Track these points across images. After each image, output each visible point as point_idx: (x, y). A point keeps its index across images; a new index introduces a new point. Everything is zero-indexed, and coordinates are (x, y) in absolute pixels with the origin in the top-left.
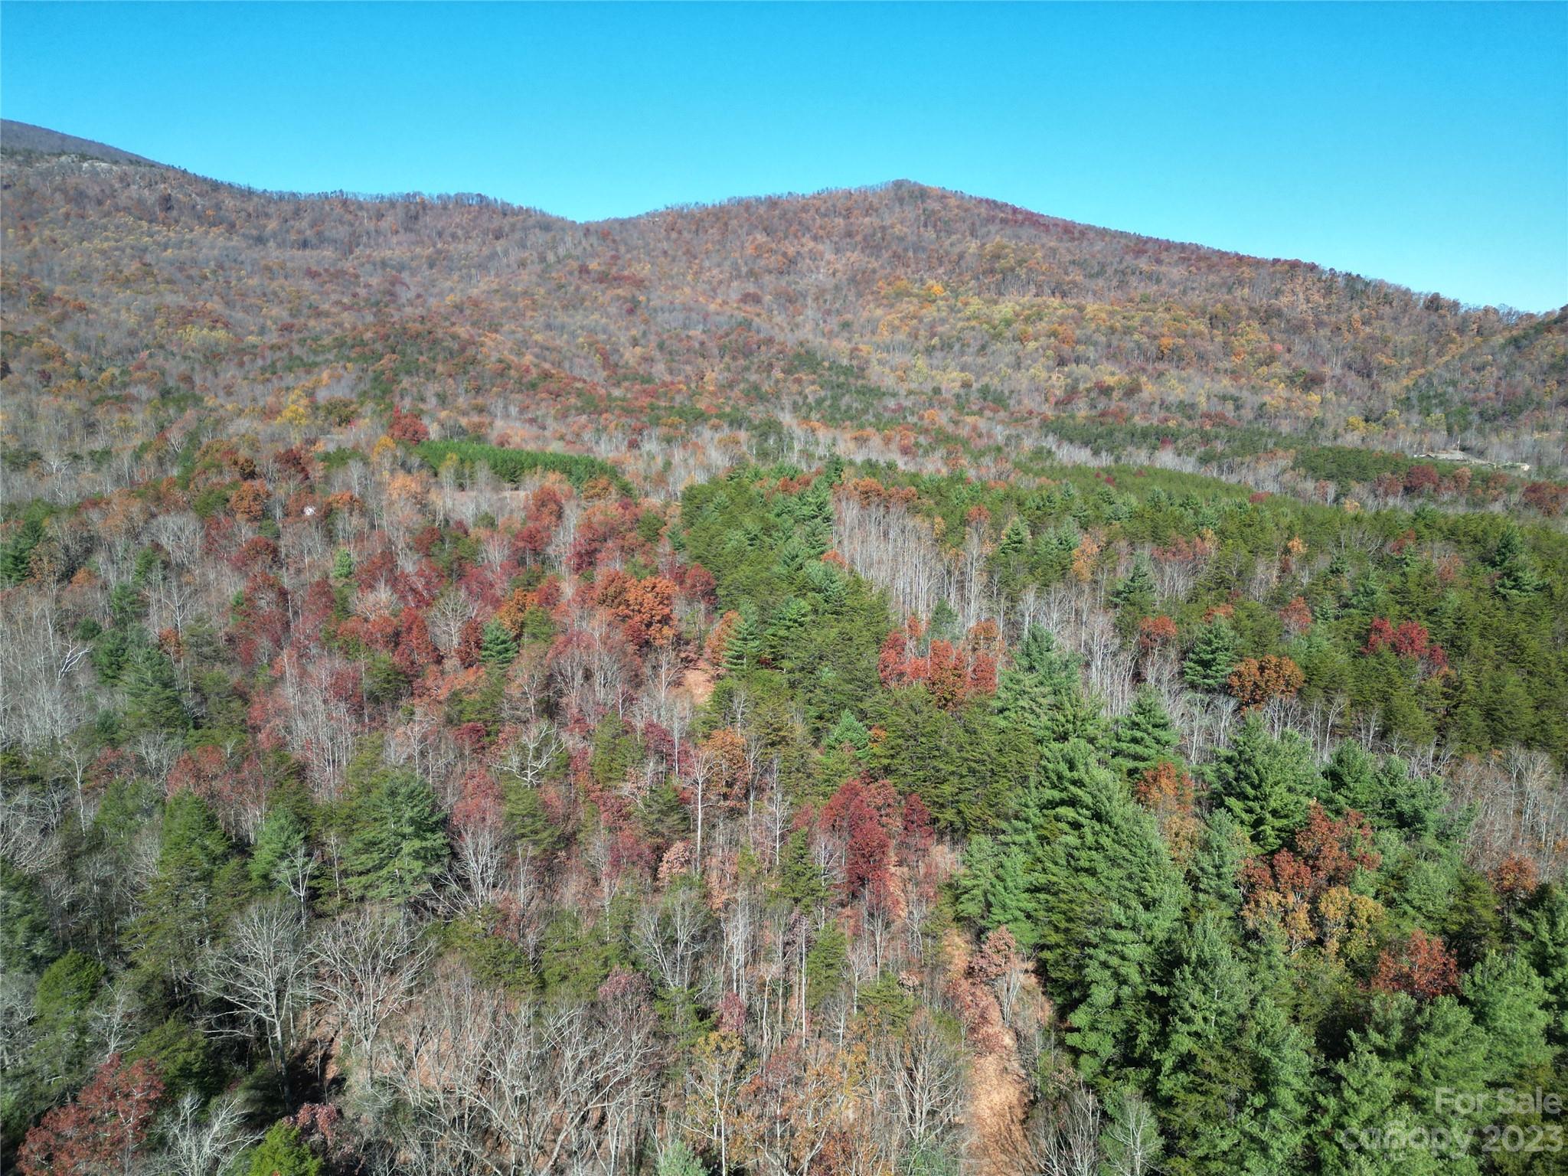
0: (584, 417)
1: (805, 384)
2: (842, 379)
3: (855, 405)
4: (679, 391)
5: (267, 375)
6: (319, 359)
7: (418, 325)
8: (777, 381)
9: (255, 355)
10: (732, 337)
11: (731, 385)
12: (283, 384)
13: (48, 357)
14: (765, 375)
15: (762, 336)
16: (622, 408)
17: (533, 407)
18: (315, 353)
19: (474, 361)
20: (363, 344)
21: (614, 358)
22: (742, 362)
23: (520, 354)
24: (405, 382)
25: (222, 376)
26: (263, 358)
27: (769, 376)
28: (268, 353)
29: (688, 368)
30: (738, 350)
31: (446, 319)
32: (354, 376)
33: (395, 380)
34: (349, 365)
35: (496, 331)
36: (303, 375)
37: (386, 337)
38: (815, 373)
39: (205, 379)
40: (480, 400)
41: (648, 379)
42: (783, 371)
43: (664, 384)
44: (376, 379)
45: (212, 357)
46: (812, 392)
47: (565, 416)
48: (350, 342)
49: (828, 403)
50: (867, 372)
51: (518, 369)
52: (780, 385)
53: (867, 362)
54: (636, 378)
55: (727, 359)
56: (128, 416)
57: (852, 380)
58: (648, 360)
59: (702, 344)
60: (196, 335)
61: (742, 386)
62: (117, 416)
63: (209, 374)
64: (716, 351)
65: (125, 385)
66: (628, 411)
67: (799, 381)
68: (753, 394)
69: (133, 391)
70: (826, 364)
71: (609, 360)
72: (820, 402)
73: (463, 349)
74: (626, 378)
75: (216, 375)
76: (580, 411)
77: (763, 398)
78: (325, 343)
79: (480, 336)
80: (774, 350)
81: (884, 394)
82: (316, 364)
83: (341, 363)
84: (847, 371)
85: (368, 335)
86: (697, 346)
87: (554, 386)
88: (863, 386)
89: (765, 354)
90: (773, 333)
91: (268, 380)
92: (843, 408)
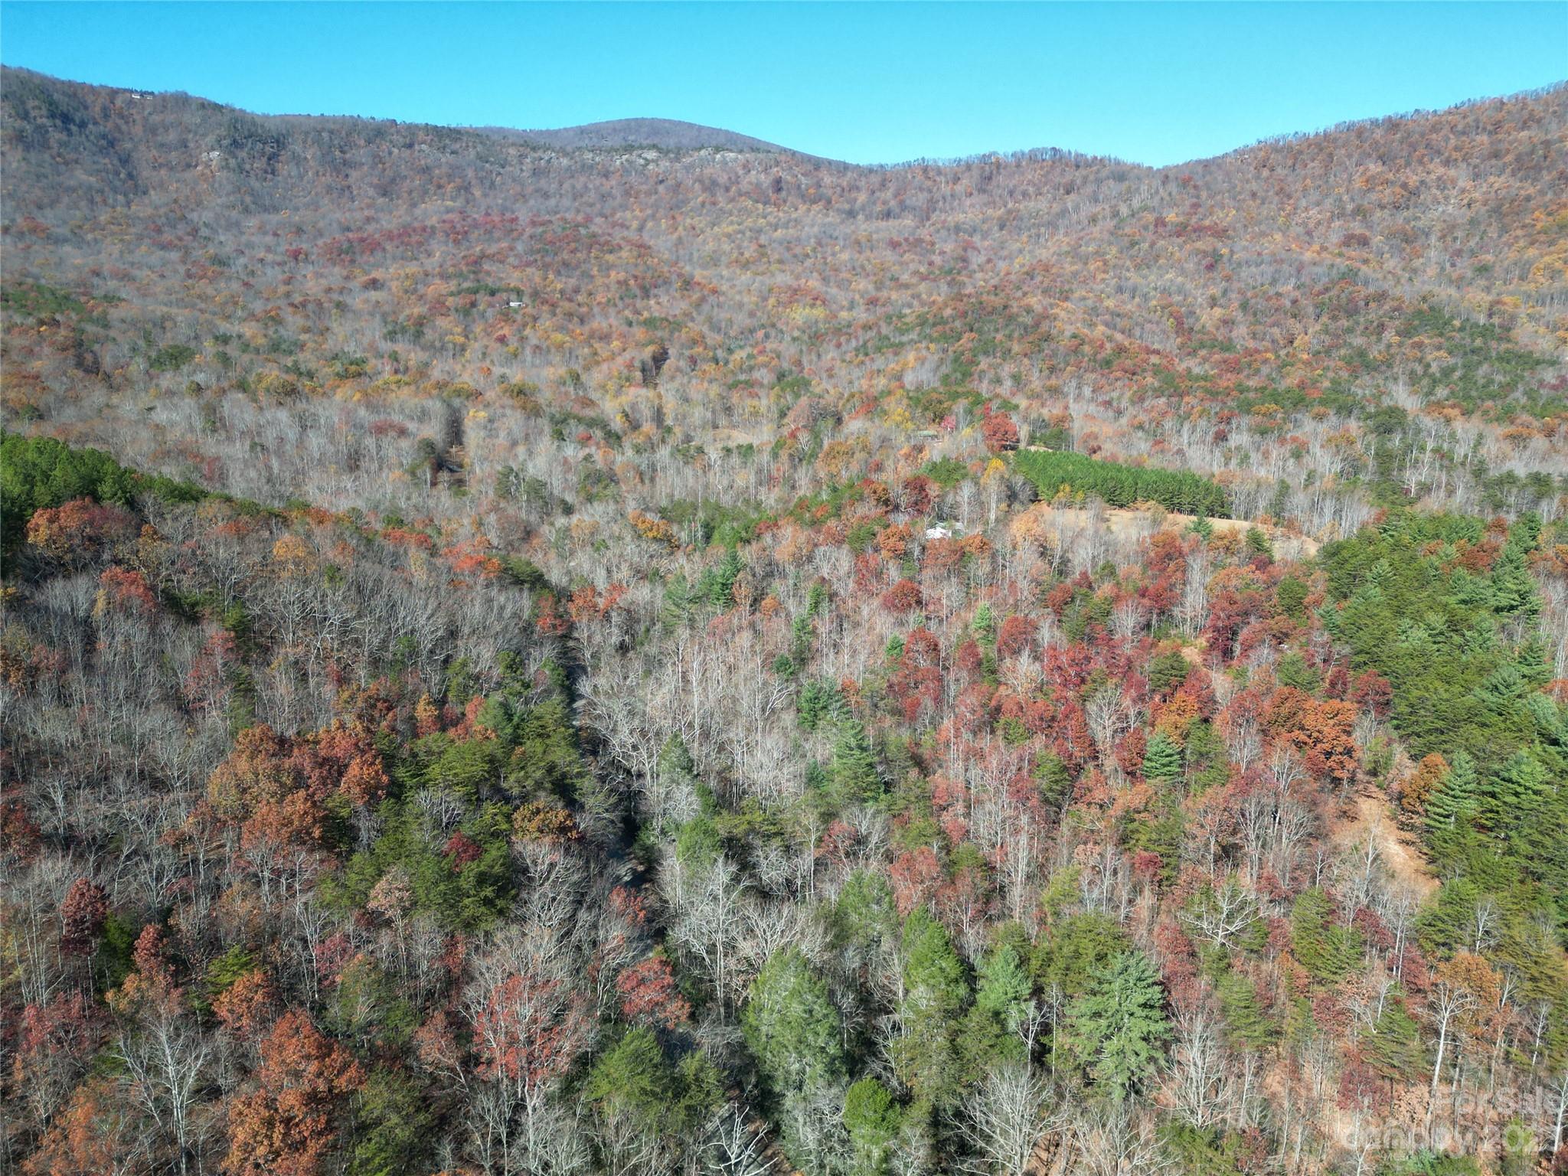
0: (1163, 400)
1: (1428, 350)
2: (1478, 342)
3: (1499, 378)
4: (1266, 361)
5: (861, 357)
6: (905, 339)
7: (992, 298)
8: (1389, 346)
9: (850, 335)
10: (1333, 293)
11: (1328, 352)
12: (875, 367)
13: (694, 342)
14: (1374, 338)
15: (1371, 290)
16: (1207, 391)
17: (1107, 387)
18: (902, 332)
19: (1048, 338)
20: (942, 321)
21: (1189, 322)
22: (1345, 323)
23: (1092, 325)
24: (984, 363)
25: (823, 357)
26: (856, 338)
27: (1379, 340)
28: (860, 332)
29: (1276, 330)
30: (1339, 308)
31: (1019, 288)
32: (936, 357)
33: (973, 362)
34: (932, 346)
35: (1067, 299)
36: (891, 356)
37: (964, 314)
38: (1441, 335)
39: (811, 362)
40: (1053, 382)
41: (1227, 346)
42: (1398, 334)
43: (1249, 353)
44: (956, 360)
45: (815, 338)
46: (1437, 359)
47: (1142, 399)
48: (931, 321)
49: (1458, 374)
50: (1513, 333)
51: (1091, 342)
52: (1392, 351)
53: (1513, 318)
54: (1214, 345)
55: (1324, 319)
56: (755, 402)
57: (1493, 344)
58: (1229, 323)
59: (1295, 302)
60: (800, 314)
61: (1343, 352)
62: (749, 402)
63: (814, 357)
64: (1311, 309)
65: (751, 369)
66: (1213, 394)
67: (1419, 346)
68: (1357, 362)
69: (757, 375)
70: (1457, 323)
71: (1182, 326)
72: (1447, 372)
73: (1037, 325)
74: (1202, 346)
75: (819, 356)
76: (1158, 393)
77: (1371, 367)
78: (907, 320)
79: (1052, 306)
80: (1387, 307)
81: (1538, 362)
82: (902, 345)
83: (924, 345)
84: (1486, 332)
85: (948, 312)
86: (1288, 304)
87: (1129, 363)
88: (1507, 351)
89: (1374, 313)
90: (1386, 286)
91: (862, 362)
92: (1482, 381)
